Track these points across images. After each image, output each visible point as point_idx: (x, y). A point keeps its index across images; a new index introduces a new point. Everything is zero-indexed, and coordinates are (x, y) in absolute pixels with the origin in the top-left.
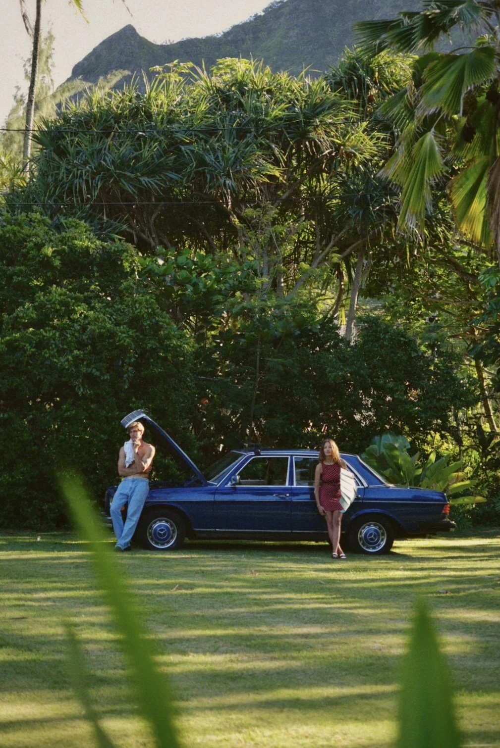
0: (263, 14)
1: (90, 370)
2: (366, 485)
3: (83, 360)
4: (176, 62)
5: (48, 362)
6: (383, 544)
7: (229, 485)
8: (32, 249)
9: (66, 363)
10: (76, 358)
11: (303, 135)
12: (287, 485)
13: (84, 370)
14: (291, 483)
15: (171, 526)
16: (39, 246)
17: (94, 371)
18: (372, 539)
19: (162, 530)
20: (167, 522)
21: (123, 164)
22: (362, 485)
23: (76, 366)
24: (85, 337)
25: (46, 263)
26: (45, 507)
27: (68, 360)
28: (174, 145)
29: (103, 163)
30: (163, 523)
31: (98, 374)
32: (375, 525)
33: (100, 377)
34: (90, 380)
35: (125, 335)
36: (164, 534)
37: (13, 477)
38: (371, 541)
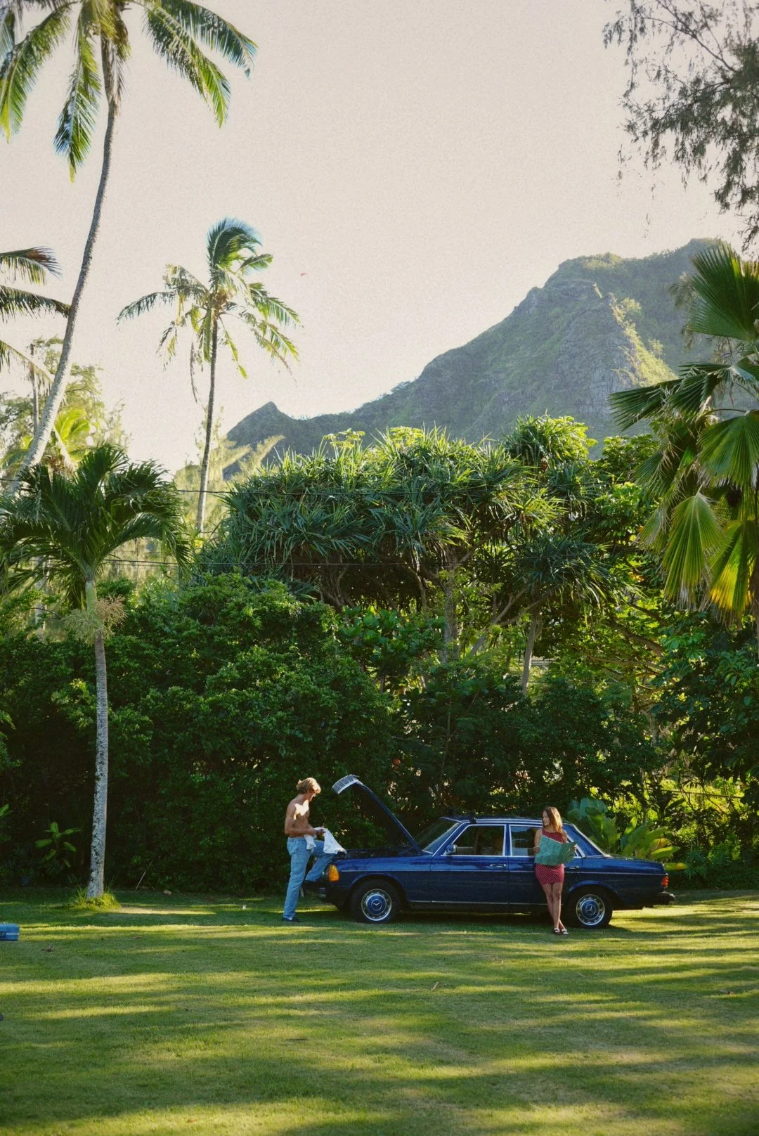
0: (391, 393)
1: (293, 732)
2: (584, 856)
3: (286, 722)
4: (349, 430)
5: (251, 723)
6: (601, 917)
7: (445, 855)
8: (233, 609)
9: (270, 725)
10: (280, 719)
11: (486, 500)
12: (504, 855)
13: (288, 731)
14: (508, 853)
15: (386, 897)
16: (240, 607)
17: (297, 733)
18: (590, 912)
19: (376, 902)
20: (381, 893)
21: (315, 526)
22: (580, 855)
23: (280, 728)
24: (288, 698)
25: (247, 623)
26: (245, 871)
27: (271, 722)
28: (363, 508)
29: (295, 525)
30: (378, 895)
31: (301, 735)
32: (593, 898)
33: (303, 739)
34: (293, 741)
35: (328, 697)
36: (379, 906)
37: (214, 841)
38: (588, 915)
